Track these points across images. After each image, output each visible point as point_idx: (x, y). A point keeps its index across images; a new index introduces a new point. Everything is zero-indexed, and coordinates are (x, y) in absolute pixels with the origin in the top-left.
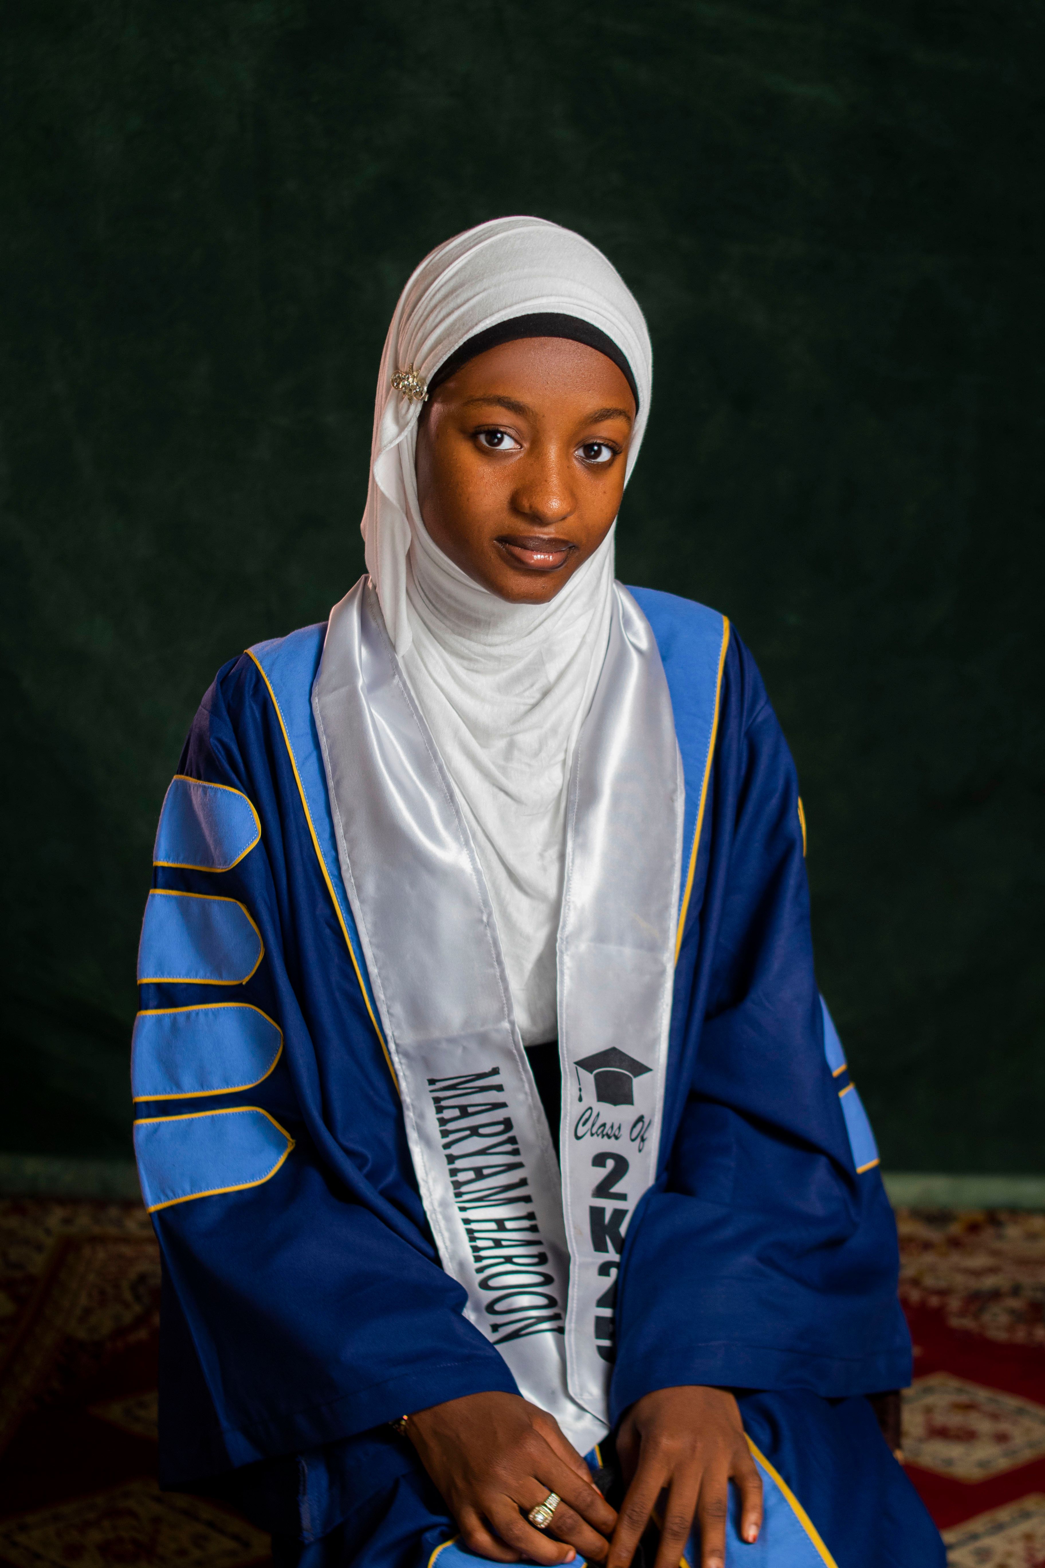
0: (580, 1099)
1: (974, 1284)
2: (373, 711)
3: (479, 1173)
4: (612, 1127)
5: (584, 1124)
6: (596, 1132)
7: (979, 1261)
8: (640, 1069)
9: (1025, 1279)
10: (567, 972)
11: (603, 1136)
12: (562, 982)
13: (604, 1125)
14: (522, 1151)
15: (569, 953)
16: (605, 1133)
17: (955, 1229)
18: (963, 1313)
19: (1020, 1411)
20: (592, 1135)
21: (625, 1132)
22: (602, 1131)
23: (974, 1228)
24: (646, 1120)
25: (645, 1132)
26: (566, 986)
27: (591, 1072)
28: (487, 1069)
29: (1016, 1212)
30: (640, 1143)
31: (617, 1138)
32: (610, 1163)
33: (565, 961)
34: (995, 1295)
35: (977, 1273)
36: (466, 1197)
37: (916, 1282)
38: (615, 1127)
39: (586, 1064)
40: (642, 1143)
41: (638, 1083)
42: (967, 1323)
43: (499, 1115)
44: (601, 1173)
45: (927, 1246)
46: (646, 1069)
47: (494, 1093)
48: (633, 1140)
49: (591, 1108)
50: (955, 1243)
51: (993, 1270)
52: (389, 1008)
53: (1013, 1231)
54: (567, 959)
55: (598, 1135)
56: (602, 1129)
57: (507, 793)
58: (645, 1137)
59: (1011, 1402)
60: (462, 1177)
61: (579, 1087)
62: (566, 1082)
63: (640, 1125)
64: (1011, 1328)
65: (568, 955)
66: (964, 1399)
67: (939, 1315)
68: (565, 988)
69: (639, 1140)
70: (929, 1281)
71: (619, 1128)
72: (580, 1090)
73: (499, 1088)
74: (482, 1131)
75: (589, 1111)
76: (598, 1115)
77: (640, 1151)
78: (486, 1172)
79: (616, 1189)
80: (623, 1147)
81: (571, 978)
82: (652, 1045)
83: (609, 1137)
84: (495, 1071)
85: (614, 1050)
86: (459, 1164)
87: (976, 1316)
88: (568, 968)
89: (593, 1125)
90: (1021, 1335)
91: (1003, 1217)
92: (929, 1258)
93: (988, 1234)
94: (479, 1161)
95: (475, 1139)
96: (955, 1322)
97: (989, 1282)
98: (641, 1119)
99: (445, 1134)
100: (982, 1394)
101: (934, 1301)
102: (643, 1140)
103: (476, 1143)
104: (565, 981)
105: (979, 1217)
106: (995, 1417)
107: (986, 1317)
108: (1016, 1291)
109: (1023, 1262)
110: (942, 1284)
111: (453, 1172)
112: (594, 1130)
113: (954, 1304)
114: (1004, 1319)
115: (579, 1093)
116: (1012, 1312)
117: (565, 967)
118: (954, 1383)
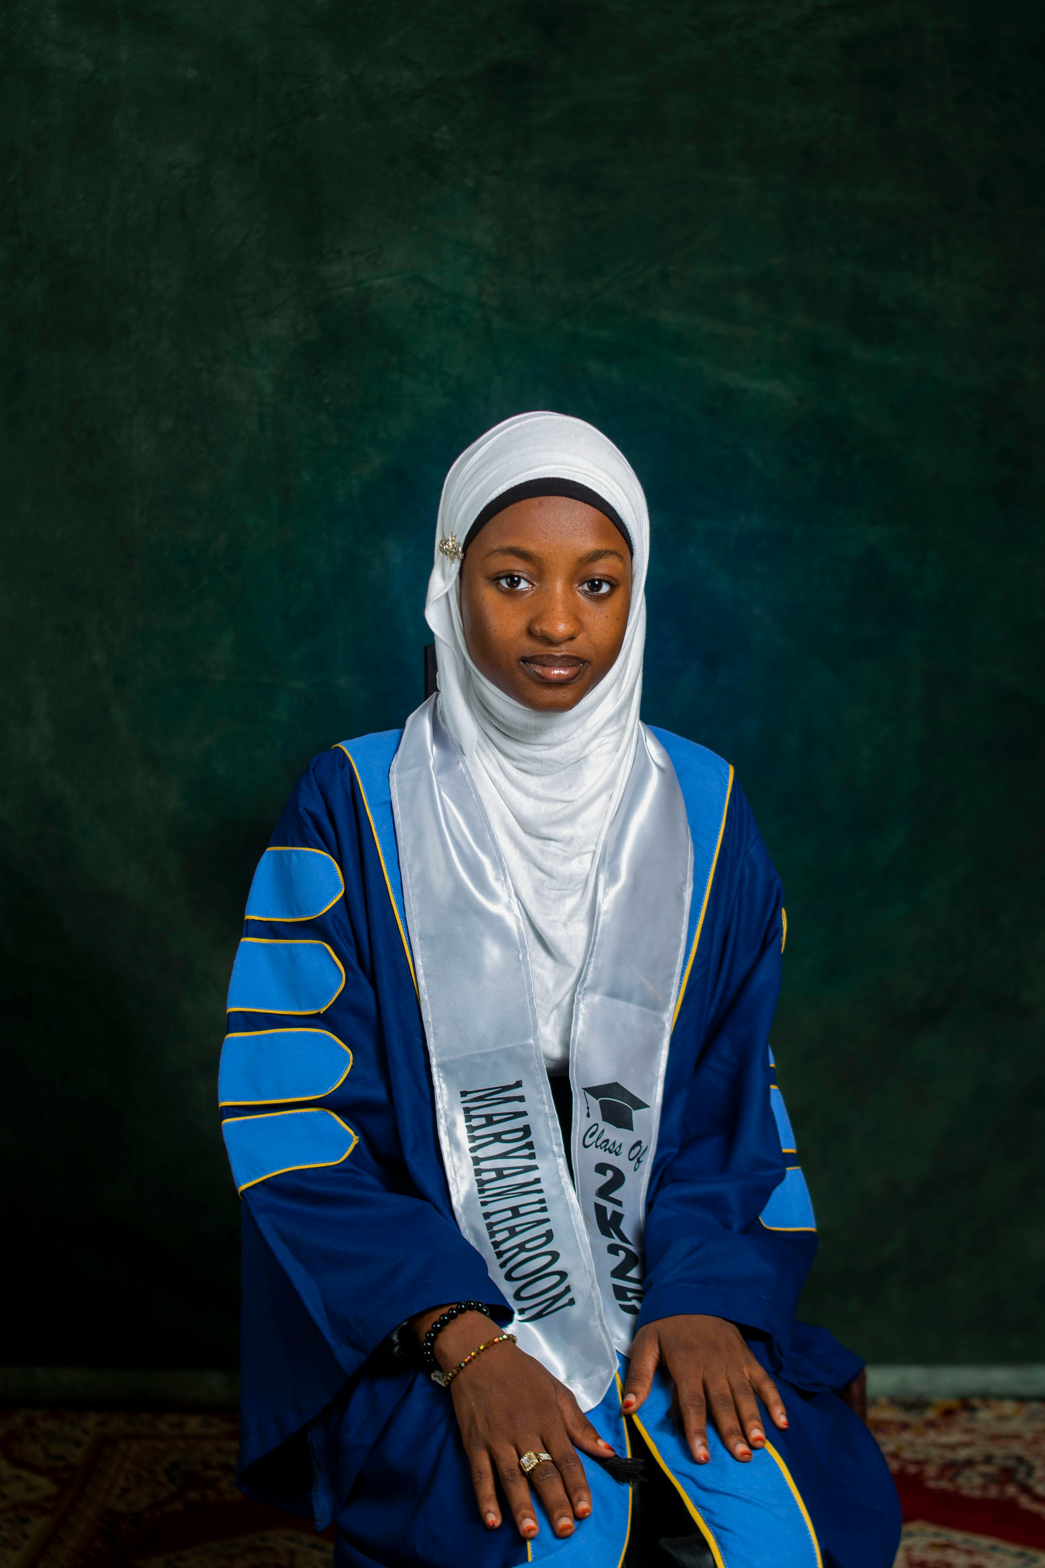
0: (588, 1115)
1: (950, 1455)
2: (443, 793)
3: (500, 1174)
4: (614, 1144)
5: (591, 1136)
6: (600, 1145)
7: (954, 1437)
8: (640, 1105)
9: (998, 1451)
10: (581, 1017)
11: (605, 1150)
12: (576, 1024)
13: (607, 1141)
14: (537, 1156)
15: (585, 1002)
16: (607, 1147)
17: (931, 1414)
18: (938, 1478)
19: (993, 1548)
20: (597, 1147)
21: (625, 1151)
22: (606, 1146)
23: (948, 1413)
24: (644, 1145)
25: (641, 1156)
26: (580, 1027)
27: (597, 1100)
28: (512, 1082)
29: (987, 1397)
30: (636, 1164)
31: (617, 1154)
32: (610, 1174)
33: (580, 1008)
34: (970, 1463)
35: (953, 1447)
36: (487, 1193)
37: (895, 1455)
38: (617, 1145)
39: (594, 1091)
40: (638, 1164)
41: (637, 1115)
42: (944, 1484)
43: (519, 1122)
44: (603, 1179)
45: (905, 1426)
46: (645, 1106)
47: (516, 1103)
48: (631, 1160)
49: (597, 1124)
50: (931, 1424)
51: (965, 1445)
52: (435, 1029)
53: (984, 1415)
54: (582, 1006)
55: (601, 1148)
56: (605, 1143)
57: (541, 870)
58: (641, 1160)
59: (985, 1541)
60: (485, 1176)
61: (587, 1106)
62: (576, 1100)
63: (638, 1148)
64: (984, 1488)
65: (583, 1003)
66: (941, 1540)
67: (917, 1480)
68: (578, 1029)
69: (635, 1160)
70: (907, 1454)
71: (620, 1146)
72: (588, 1108)
73: (521, 1099)
74: (504, 1137)
75: (596, 1127)
76: (603, 1131)
77: (635, 1170)
78: (506, 1172)
79: (614, 1195)
80: (621, 1162)
81: (584, 1022)
82: (650, 1089)
83: (611, 1152)
84: (519, 1084)
85: (616, 1084)
86: (483, 1165)
87: (952, 1480)
88: (582, 1014)
89: (598, 1139)
90: (993, 1492)
91: (976, 1402)
92: (907, 1436)
93: (962, 1417)
94: (501, 1163)
95: (498, 1144)
96: (932, 1484)
97: (963, 1454)
98: (639, 1143)
99: (473, 1139)
100: (958, 1537)
101: (912, 1469)
102: (639, 1161)
103: (498, 1148)
104: (579, 1024)
105: (954, 1403)
106: (970, 1552)
107: (961, 1480)
108: (988, 1459)
109: (995, 1438)
110: (921, 1456)
111: (478, 1172)
112: (599, 1143)
113: (931, 1471)
114: (977, 1481)
115: (587, 1110)
116: (985, 1475)
117: (580, 1013)
118: (931, 1529)
